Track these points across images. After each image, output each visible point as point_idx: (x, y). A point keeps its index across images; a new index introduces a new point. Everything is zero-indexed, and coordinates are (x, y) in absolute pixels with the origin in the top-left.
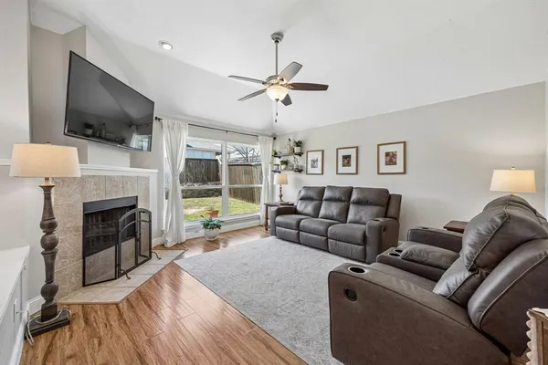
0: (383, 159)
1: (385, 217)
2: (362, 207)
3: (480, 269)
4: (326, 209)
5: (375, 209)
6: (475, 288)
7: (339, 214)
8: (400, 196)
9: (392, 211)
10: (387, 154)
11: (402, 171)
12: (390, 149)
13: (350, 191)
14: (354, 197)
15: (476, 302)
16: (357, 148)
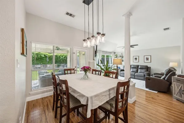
0: (145, 59)
1: (147, 71)
2: (141, 69)
3: (166, 75)
4: (132, 70)
5: (145, 70)
6: (166, 77)
7: (136, 71)
8: (150, 67)
9: (149, 70)
10: (146, 58)
11: (150, 62)
12: (147, 57)
13: (138, 66)
14: (139, 67)
15: (166, 79)
16: (139, 56)
